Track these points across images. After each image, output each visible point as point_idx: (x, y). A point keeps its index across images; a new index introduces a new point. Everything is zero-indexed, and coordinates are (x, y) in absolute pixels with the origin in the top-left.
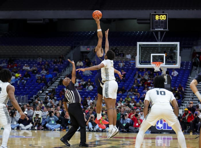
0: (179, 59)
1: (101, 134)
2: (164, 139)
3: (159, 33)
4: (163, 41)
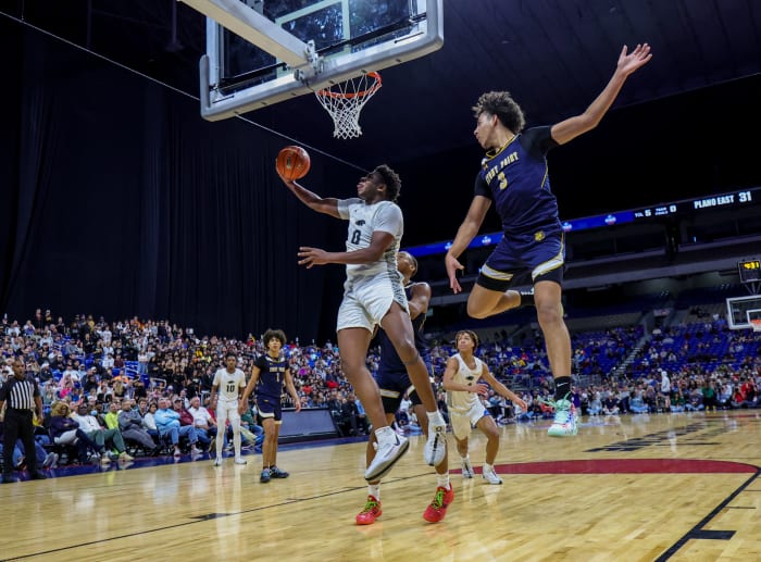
3: (753, 285)
4: (759, 294)
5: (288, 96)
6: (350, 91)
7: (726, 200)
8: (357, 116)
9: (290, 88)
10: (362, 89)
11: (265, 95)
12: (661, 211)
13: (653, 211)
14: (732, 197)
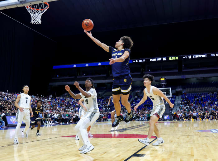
0: (171, 94)
1: (144, 121)
2: (167, 123)
3: (163, 85)
4: (165, 88)
5: (15, 7)
6: (38, 8)
7: (159, 59)
8: (40, 17)
9: (16, 4)
10: (42, 8)
11: (7, 5)
12: (140, 61)
13: (138, 61)
14: (161, 59)
